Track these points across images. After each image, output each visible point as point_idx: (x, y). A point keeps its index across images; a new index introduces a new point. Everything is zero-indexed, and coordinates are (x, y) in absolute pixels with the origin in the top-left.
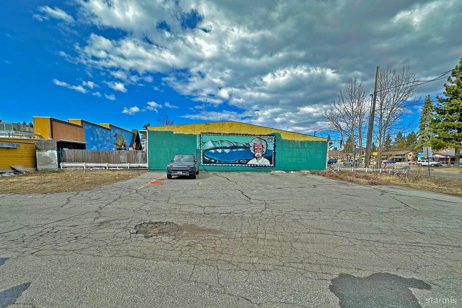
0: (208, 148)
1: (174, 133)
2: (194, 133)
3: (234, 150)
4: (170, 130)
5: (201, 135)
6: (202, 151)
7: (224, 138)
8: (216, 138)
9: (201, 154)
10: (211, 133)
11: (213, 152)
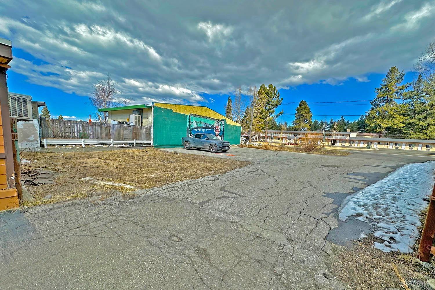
0: (194, 127)
1: (173, 111)
2: (186, 113)
3: (207, 130)
4: (170, 108)
5: (190, 115)
6: (190, 130)
7: (203, 120)
8: (198, 119)
9: (190, 132)
10: (196, 115)
11: (196, 131)
